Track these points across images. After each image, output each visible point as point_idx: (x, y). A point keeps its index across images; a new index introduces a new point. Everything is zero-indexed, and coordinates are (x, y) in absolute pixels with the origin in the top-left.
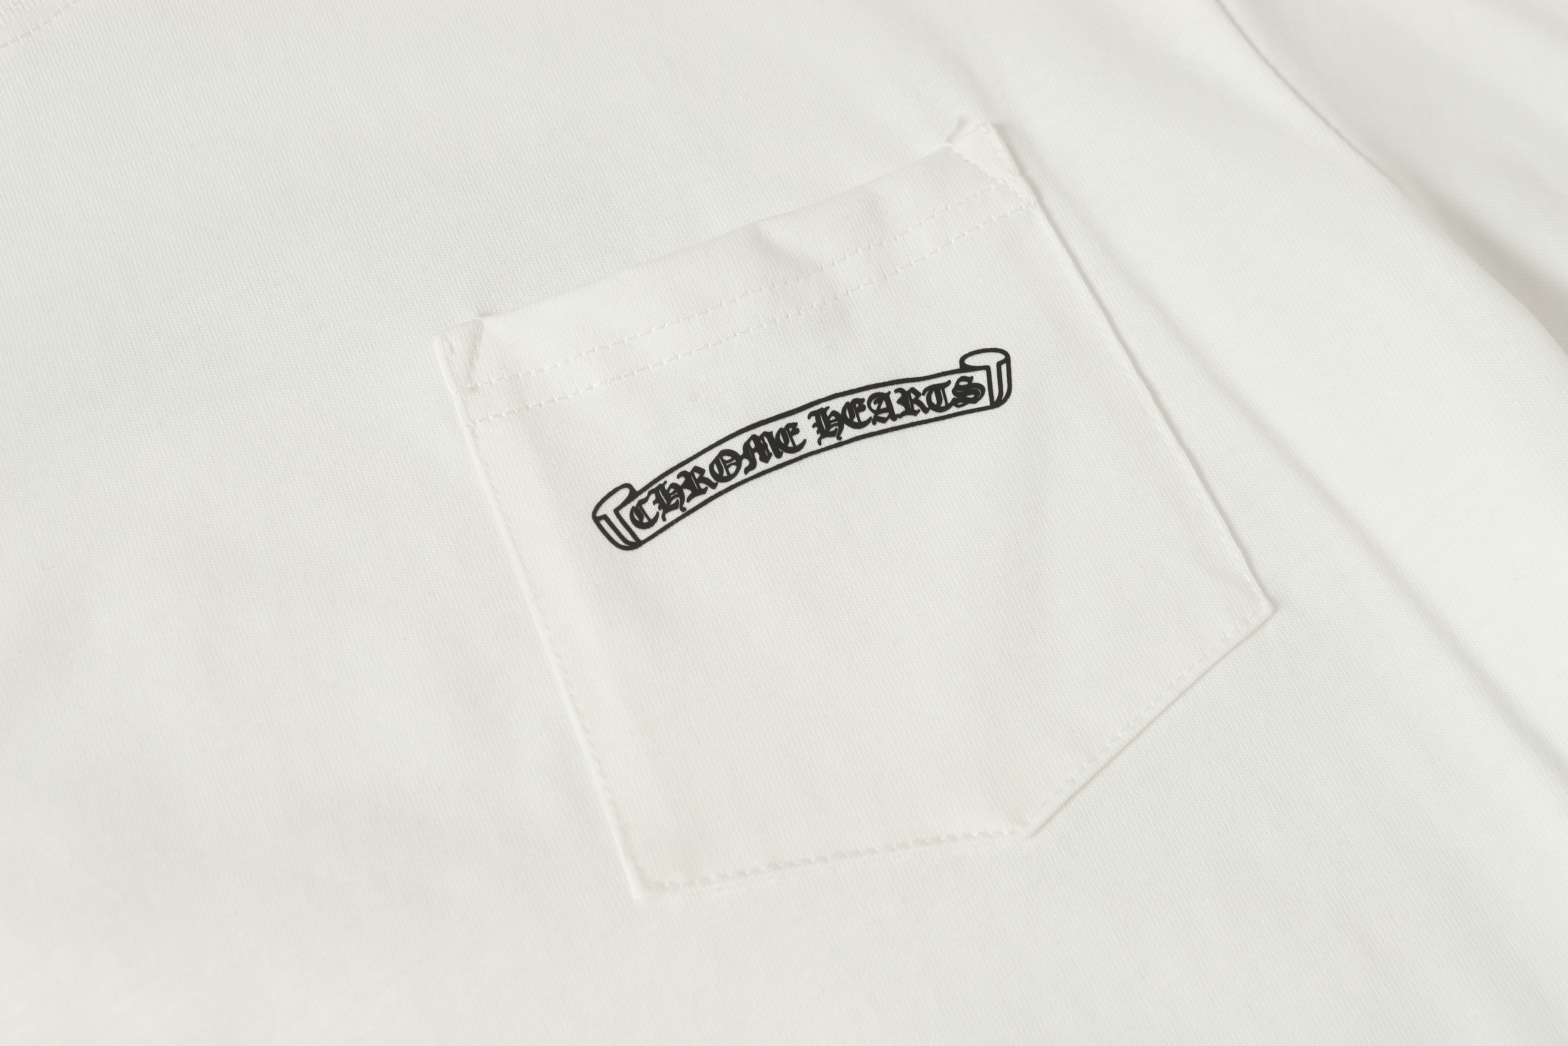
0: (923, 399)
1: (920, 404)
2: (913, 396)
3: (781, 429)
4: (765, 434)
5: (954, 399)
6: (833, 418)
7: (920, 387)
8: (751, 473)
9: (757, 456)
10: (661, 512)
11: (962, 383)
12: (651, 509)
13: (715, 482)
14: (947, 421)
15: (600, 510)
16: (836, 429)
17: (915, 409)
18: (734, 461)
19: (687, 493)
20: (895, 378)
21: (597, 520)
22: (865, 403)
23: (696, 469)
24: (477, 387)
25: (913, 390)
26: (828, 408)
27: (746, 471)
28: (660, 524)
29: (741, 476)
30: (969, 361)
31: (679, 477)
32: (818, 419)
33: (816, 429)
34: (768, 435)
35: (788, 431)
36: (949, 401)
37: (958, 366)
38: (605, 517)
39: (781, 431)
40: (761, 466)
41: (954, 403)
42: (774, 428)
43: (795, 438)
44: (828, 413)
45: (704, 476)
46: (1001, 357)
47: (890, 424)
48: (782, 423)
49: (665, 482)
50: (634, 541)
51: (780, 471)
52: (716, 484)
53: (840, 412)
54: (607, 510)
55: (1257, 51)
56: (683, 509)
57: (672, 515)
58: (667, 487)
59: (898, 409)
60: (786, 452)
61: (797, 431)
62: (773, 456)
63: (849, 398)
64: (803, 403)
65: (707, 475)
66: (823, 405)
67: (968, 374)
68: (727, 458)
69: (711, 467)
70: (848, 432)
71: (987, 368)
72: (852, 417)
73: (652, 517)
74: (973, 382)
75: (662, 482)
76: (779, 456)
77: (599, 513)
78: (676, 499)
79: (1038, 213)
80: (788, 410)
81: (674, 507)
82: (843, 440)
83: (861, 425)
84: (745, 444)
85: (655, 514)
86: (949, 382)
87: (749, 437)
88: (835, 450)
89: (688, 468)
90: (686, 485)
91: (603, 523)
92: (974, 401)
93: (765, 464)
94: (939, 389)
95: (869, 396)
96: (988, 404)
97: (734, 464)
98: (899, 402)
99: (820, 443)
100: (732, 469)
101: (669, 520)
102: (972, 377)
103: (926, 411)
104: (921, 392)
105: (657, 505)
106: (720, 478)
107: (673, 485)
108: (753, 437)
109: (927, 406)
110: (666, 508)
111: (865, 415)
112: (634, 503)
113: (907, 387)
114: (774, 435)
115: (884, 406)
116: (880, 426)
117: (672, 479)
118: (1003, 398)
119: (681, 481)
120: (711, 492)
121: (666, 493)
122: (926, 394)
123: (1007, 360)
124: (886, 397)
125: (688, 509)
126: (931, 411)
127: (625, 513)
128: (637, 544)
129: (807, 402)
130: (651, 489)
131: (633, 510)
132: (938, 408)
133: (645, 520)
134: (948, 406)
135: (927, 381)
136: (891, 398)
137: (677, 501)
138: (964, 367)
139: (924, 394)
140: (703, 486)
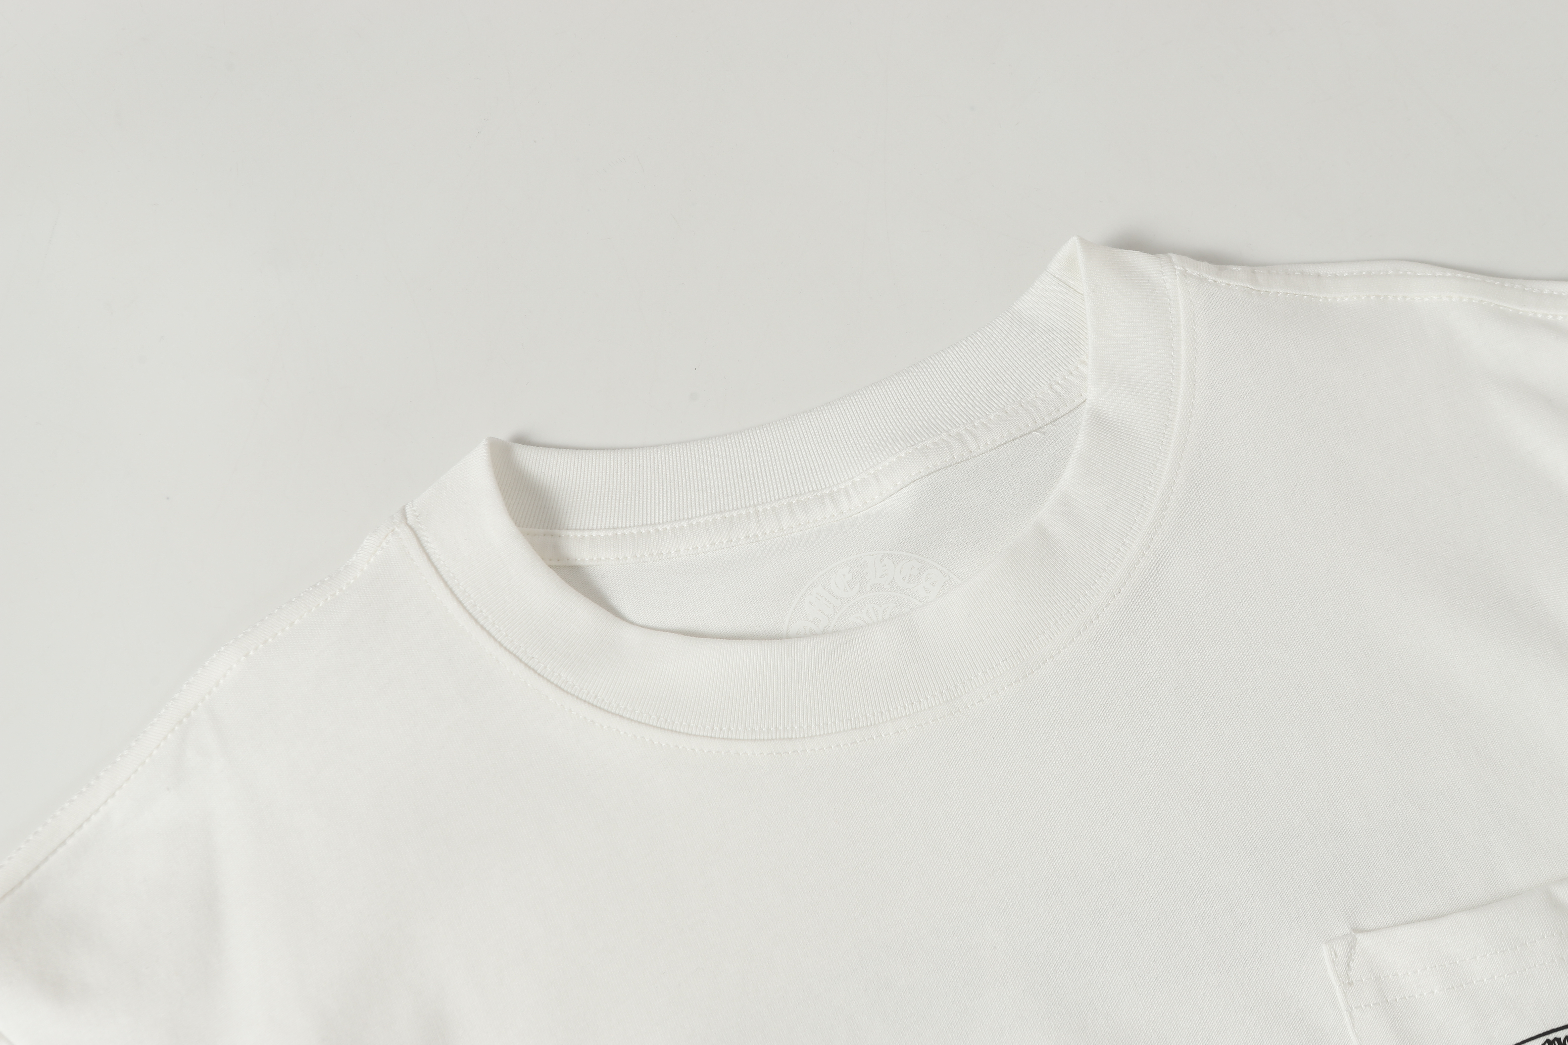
4: (1556, 1039)
24: (1353, 982)
34: (1558, 1040)
87: (1544, 1040)
108: (1548, 1041)
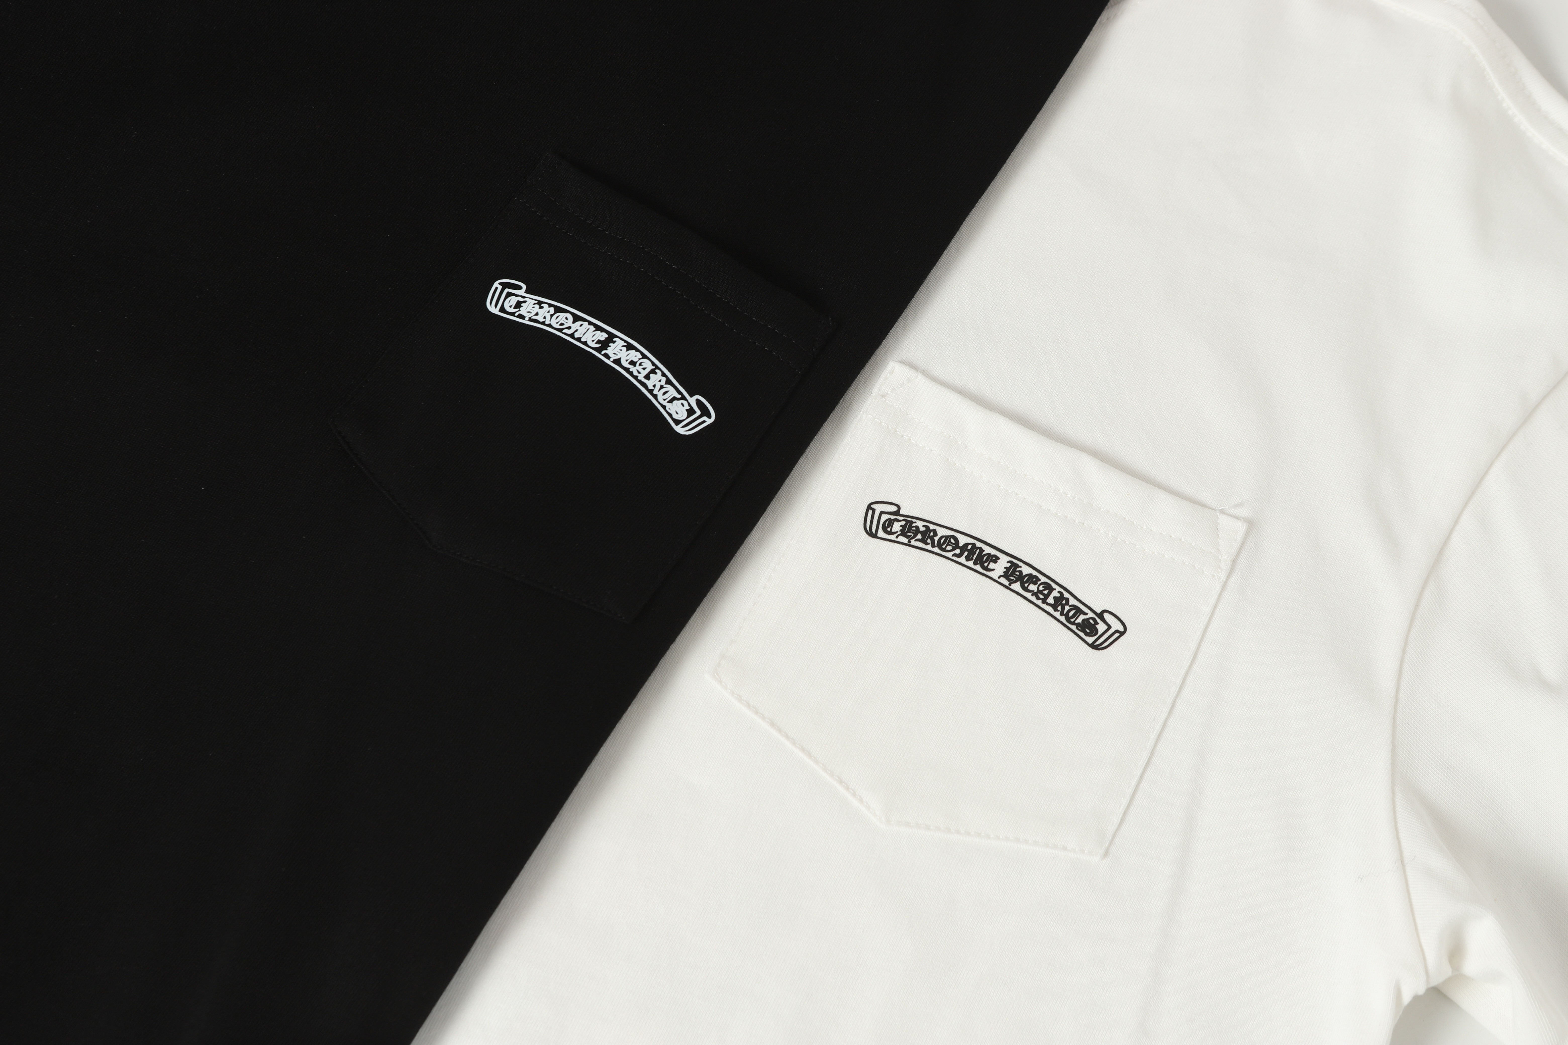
0: (1067, 608)
1: (1063, 609)
2: (1064, 602)
3: (990, 554)
4: (981, 549)
5: (1079, 623)
6: (1018, 573)
7: (1073, 601)
8: (955, 558)
9: (966, 553)
10: (899, 533)
11: (1091, 621)
12: (897, 527)
13: (936, 545)
14: (1065, 629)
15: (875, 505)
16: (1013, 579)
17: (1058, 608)
18: (954, 546)
19: (919, 536)
20: (1065, 586)
21: (869, 507)
22: (1039, 583)
23: (935, 531)
24: (886, 401)
25: (1067, 600)
26: (1021, 567)
27: (954, 555)
28: (893, 537)
29: (949, 555)
30: (1106, 615)
31: (923, 526)
32: (1010, 567)
33: (1005, 570)
34: (982, 550)
35: (992, 558)
36: (1076, 622)
37: (1099, 612)
38: (874, 510)
39: (989, 554)
40: (962, 560)
41: (1078, 625)
42: (987, 550)
43: (991, 564)
44: (1018, 569)
45: (934, 538)
46: (1121, 629)
47: (1039, 602)
48: (993, 552)
49: (915, 522)
50: (874, 533)
51: (968, 570)
52: (936, 547)
53: (1024, 574)
54: (879, 508)
55: (1409, 630)
56: (909, 541)
57: (902, 539)
58: (914, 525)
59: (1051, 600)
60: (980, 566)
61: (995, 562)
62: (973, 561)
63: (1035, 573)
64: (1013, 554)
65: (936, 539)
66: (1020, 564)
67: (1098, 620)
68: (952, 541)
69: (942, 537)
70: (1017, 586)
71: (1109, 627)
72: (1026, 582)
73: (893, 531)
74: (1096, 626)
75: (914, 520)
76: (975, 564)
77: (873, 506)
78: (911, 534)
79: (1218, 587)
80: (1003, 549)
81: (907, 537)
82: (1011, 587)
83: (1026, 589)
84: (967, 543)
85: (896, 531)
86: (1086, 614)
87: (972, 542)
88: (1002, 587)
89: (932, 527)
90: (922, 533)
91: (870, 512)
92: (1087, 634)
93: (965, 560)
94: (1079, 611)
95: (1044, 581)
96: (1090, 643)
97: (952, 546)
98: (1055, 598)
99: (999, 578)
100: (949, 548)
101: (898, 540)
102: (1099, 623)
103: (1062, 614)
104: (1070, 604)
105: (901, 528)
106: (940, 546)
107: (917, 527)
108: (974, 545)
109: (1065, 613)
110: (903, 533)
111: (1033, 587)
112: (893, 517)
113: (1066, 595)
114: (984, 553)
115: (1046, 592)
116: (1033, 599)
117: (920, 524)
118: (1099, 647)
119: (922, 529)
120: (929, 547)
121: (911, 527)
122: (1071, 608)
123: (1122, 634)
124: (1051, 590)
125: (911, 544)
126: (1064, 617)
127: (884, 517)
128: (874, 535)
129: (1015, 555)
130: (907, 518)
131: (889, 519)
132: (1068, 619)
133: (889, 529)
134: (1073, 623)
135: (1078, 602)
136: (1053, 592)
137: (911, 535)
138: (1101, 615)
139: (1070, 606)
140: (929, 541)
